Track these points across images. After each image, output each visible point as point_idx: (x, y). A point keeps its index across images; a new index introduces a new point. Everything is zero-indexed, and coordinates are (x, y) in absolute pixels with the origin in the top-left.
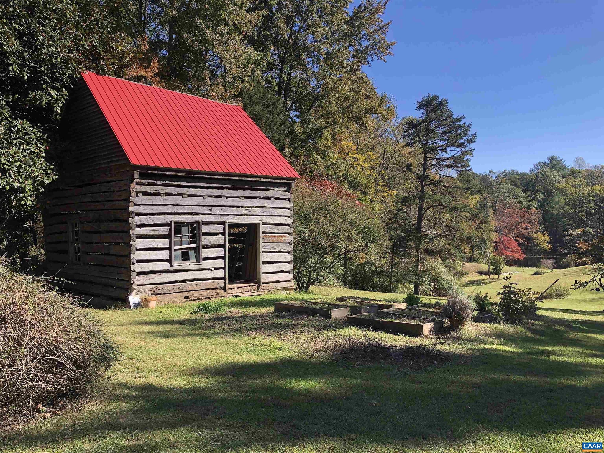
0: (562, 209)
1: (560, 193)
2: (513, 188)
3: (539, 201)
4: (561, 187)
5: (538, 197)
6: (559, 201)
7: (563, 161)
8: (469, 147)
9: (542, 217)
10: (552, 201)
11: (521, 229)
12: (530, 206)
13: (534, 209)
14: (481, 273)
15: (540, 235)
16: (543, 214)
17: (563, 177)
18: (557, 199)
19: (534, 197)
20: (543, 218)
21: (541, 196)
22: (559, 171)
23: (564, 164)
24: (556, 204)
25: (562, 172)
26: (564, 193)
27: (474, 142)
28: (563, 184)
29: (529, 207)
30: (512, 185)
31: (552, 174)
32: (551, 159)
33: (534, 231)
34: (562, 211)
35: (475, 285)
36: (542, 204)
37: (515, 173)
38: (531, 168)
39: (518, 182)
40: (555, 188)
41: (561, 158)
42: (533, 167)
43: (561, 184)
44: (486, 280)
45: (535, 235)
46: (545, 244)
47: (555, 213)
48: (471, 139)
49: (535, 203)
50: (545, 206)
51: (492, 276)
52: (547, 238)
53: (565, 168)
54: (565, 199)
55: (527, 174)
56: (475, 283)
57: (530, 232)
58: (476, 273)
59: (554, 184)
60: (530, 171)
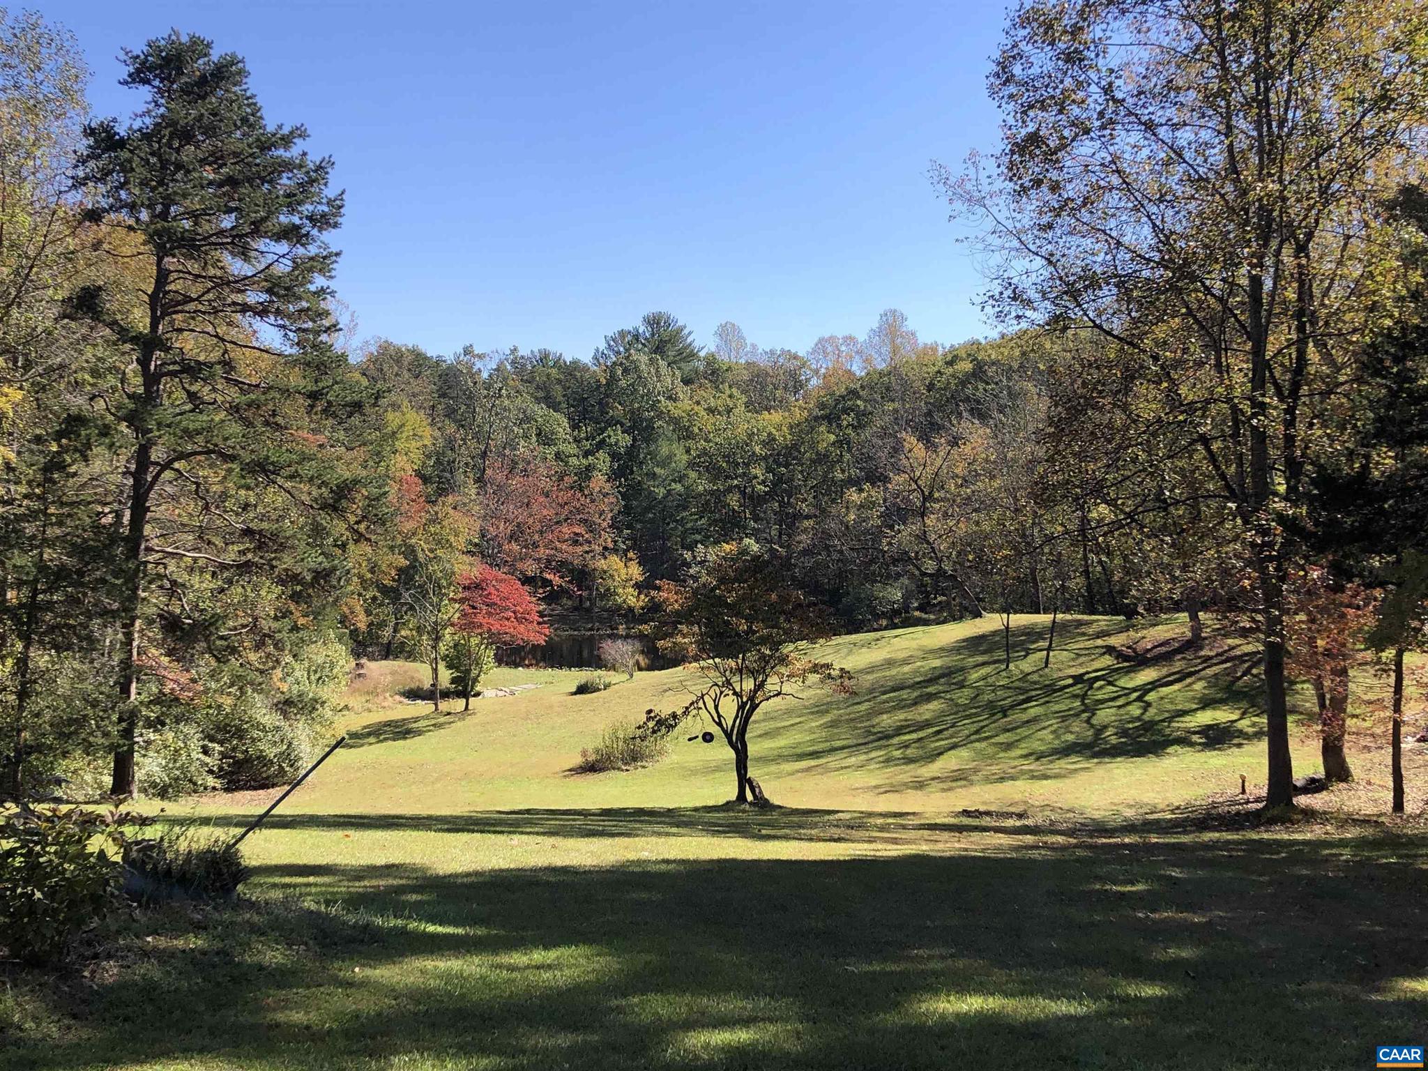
0: (680, 480)
1: (674, 430)
2: (540, 410)
3: (614, 456)
4: (676, 413)
5: (613, 440)
6: (670, 457)
7: (686, 331)
8: (319, 243)
9: (625, 506)
10: (653, 455)
11: (559, 545)
12: (589, 468)
13: (599, 481)
14: (414, 694)
15: (615, 561)
16: (624, 496)
17: (687, 382)
18: (664, 451)
19: (603, 441)
20: (627, 510)
21: (620, 439)
22: (674, 362)
23: (689, 341)
24: (664, 464)
25: (682, 365)
26: (687, 430)
27: (336, 225)
28: (683, 405)
29: (586, 473)
30: (538, 400)
31: (653, 371)
32: (654, 322)
33: (598, 549)
34: (678, 487)
35: (386, 739)
36: (624, 466)
37: (551, 363)
38: (597, 350)
39: (557, 393)
40: (660, 415)
41: (680, 323)
42: (602, 346)
43: (679, 404)
44: (427, 717)
45: (602, 564)
46: (631, 590)
47: (661, 492)
48: (324, 215)
49: (602, 460)
50: (632, 472)
51: (444, 705)
52: (635, 571)
53: (693, 355)
54: (688, 451)
55: (585, 369)
56: (385, 732)
57: (587, 552)
58: (398, 698)
59: (659, 402)
60: (595, 358)
